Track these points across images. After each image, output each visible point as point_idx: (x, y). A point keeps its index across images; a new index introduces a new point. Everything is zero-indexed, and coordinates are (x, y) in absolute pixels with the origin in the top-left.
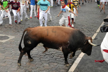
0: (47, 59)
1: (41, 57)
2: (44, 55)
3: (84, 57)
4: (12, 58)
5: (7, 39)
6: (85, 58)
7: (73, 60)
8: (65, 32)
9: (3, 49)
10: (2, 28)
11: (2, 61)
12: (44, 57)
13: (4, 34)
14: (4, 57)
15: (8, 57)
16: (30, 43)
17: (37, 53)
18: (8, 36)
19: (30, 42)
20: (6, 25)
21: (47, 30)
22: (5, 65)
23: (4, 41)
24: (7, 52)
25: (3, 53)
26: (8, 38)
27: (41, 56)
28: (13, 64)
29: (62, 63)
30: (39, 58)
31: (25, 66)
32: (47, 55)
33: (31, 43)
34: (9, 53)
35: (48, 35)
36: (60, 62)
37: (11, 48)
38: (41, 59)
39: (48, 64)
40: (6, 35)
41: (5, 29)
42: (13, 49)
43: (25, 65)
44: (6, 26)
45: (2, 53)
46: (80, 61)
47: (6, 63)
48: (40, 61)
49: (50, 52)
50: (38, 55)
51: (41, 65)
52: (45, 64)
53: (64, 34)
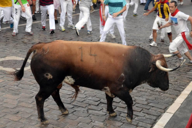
0: (101, 113)
1: (90, 107)
2: (97, 103)
3: (177, 112)
4: (31, 106)
7: (155, 118)
8: (114, 56)
9: (16, 87)
10: (17, 44)
11: (12, 110)
12: (96, 108)
13: (20, 57)
14: (16, 103)
15: (23, 104)
17: (83, 100)
20: (26, 37)
22: (17, 120)
24: (22, 94)
25: (16, 94)
27: (90, 105)
28: (32, 118)
30: (86, 109)
31: (56, 125)
32: (103, 105)
33: (52, 77)
34: (28, 95)
35: (82, 60)
37: (32, 86)
38: (90, 111)
39: (102, 123)
41: (23, 46)
42: (35, 88)
43: (56, 123)
44: (26, 41)
45: (12, 94)
47: (19, 115)
48: (87, 115)
50: (85, 102)
51: (88, 124)
52: (96, 122)
53: (112, 60)
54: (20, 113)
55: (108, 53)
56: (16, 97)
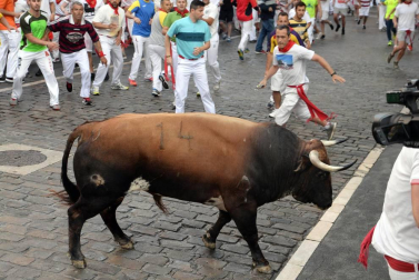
0: (184, 244)
1: (163, 234)
2: (176, 226)
3: (327, 239)
4: (52, 236)
5: (39, 162)
6: (330, 245)
7: (286, 250)
8: (228, 142)
9: (21, 201)
10: (20, 121)
11: (15, 245)
12: (174, 235)
13: (27, 144)
14: (23, 231)
15: (37, 233)
16: (99, 180)
17: (150, 221)
18: (44, 151)
19: (98, 176)
20: (36, 107)
21: (160, 127)
22: (26, 264)
23: (25, 170)
24: (34, 214)
25: (22, 215)
26: (43, 158)
27: (163, 230)
28: (55, 258)
29: (243, 262)
30: (157, 238)
31: (101, 270)
32: (187, 230)
33: (103, 182)
34: (45, 216)
35: (161, 148)
36: (236, 257)
37: (51, 199)
38: (164, 242)
39: (188, 264)
40: (35, 149)
41: (31, 123)
42: (58, 202)
43: (101, 266)
44: (37, 114)
45: (16, 215)
46: (311, 253)
47: (31, 254)
48: (159, 249)
49: (199, 218)
50: (153, 225)
51: (161, 266)
52: (177, 261)
53: (224, 149)
54: (32, 250)
55: (217, 134)
56: (24, 220)
